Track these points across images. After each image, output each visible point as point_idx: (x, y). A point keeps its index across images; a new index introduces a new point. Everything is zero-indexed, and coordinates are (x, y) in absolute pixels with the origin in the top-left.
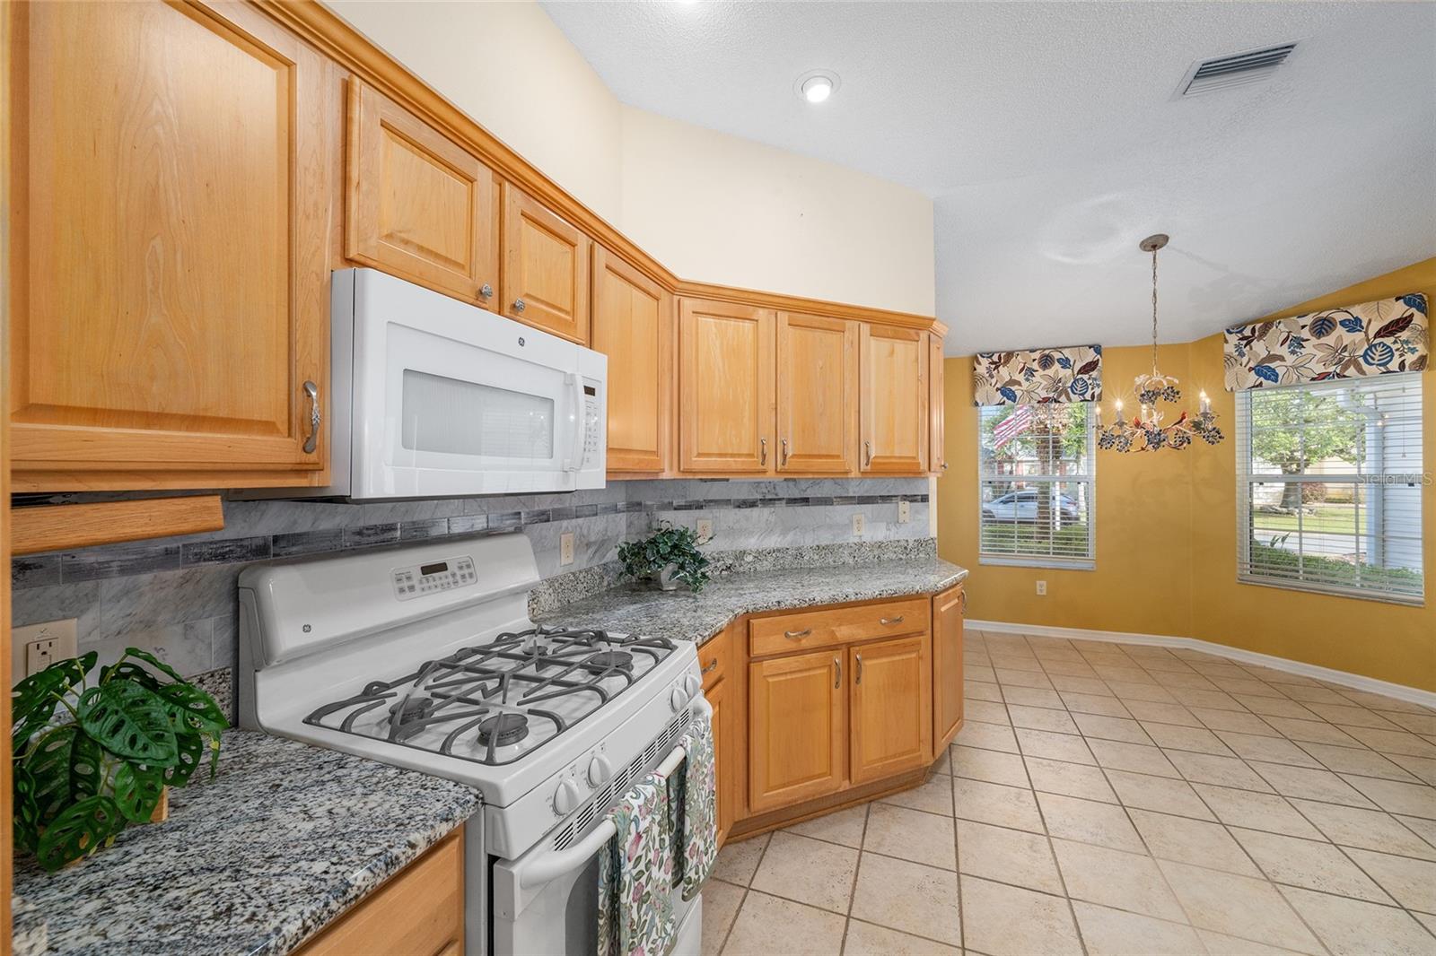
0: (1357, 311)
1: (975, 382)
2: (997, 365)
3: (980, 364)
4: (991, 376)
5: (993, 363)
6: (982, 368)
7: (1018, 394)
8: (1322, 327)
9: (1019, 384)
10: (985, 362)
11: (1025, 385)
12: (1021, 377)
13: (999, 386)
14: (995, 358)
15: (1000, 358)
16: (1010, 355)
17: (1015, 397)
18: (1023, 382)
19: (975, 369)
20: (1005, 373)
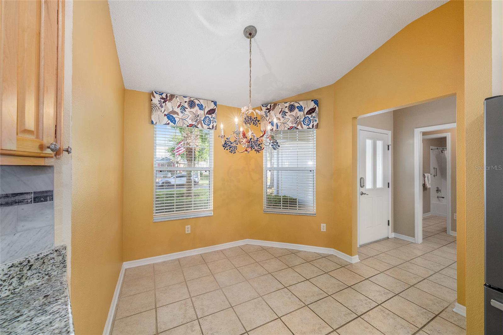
0: (301, 103)
1: (152, 108)
2: (165, 100)
3: (154, 97)
4: (162, 107)
5: (162, 98)
6: (156, 100)
7: (177, 119)
8: (292, 108)
9: (178, 114)
10: (158, 97)
11: (181, 115)
12: (178, 110)
13: (166, 113)
14: (164, 96)
15: (167, 96)
16: (172, 96)
17: (175, 121)
18: (180, 113)
19: (152, 100)
20: (169, 106)
